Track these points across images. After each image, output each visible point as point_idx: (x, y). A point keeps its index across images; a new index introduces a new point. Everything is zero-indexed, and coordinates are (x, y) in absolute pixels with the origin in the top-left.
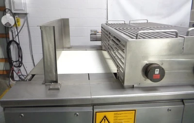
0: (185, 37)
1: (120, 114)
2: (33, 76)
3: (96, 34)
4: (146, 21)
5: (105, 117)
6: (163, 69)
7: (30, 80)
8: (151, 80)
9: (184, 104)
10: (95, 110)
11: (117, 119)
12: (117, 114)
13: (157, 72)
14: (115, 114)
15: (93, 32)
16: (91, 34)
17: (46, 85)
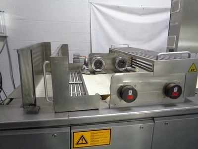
0: (155, 61)
1: (97, 133)
2: (11, 99)
3: (78, 59)
4: (127, 46)
5: (82, 136)
6: (135, 90)
7: (8, 104)
8: (125, 101)
9: (154, 122)
10: (73, 131)
11: (94, 138)
12: (93, 133)
13: (130, 93)
14: (91, 133)
15: (76, 57)
16: (74, 59)
17: (24, 108)
